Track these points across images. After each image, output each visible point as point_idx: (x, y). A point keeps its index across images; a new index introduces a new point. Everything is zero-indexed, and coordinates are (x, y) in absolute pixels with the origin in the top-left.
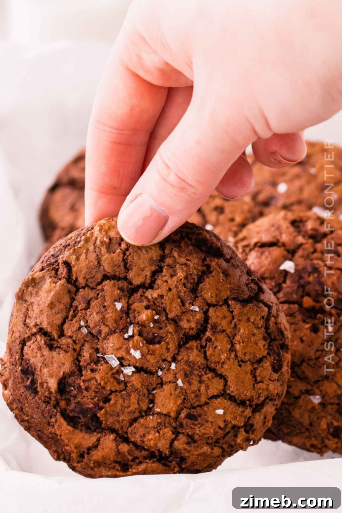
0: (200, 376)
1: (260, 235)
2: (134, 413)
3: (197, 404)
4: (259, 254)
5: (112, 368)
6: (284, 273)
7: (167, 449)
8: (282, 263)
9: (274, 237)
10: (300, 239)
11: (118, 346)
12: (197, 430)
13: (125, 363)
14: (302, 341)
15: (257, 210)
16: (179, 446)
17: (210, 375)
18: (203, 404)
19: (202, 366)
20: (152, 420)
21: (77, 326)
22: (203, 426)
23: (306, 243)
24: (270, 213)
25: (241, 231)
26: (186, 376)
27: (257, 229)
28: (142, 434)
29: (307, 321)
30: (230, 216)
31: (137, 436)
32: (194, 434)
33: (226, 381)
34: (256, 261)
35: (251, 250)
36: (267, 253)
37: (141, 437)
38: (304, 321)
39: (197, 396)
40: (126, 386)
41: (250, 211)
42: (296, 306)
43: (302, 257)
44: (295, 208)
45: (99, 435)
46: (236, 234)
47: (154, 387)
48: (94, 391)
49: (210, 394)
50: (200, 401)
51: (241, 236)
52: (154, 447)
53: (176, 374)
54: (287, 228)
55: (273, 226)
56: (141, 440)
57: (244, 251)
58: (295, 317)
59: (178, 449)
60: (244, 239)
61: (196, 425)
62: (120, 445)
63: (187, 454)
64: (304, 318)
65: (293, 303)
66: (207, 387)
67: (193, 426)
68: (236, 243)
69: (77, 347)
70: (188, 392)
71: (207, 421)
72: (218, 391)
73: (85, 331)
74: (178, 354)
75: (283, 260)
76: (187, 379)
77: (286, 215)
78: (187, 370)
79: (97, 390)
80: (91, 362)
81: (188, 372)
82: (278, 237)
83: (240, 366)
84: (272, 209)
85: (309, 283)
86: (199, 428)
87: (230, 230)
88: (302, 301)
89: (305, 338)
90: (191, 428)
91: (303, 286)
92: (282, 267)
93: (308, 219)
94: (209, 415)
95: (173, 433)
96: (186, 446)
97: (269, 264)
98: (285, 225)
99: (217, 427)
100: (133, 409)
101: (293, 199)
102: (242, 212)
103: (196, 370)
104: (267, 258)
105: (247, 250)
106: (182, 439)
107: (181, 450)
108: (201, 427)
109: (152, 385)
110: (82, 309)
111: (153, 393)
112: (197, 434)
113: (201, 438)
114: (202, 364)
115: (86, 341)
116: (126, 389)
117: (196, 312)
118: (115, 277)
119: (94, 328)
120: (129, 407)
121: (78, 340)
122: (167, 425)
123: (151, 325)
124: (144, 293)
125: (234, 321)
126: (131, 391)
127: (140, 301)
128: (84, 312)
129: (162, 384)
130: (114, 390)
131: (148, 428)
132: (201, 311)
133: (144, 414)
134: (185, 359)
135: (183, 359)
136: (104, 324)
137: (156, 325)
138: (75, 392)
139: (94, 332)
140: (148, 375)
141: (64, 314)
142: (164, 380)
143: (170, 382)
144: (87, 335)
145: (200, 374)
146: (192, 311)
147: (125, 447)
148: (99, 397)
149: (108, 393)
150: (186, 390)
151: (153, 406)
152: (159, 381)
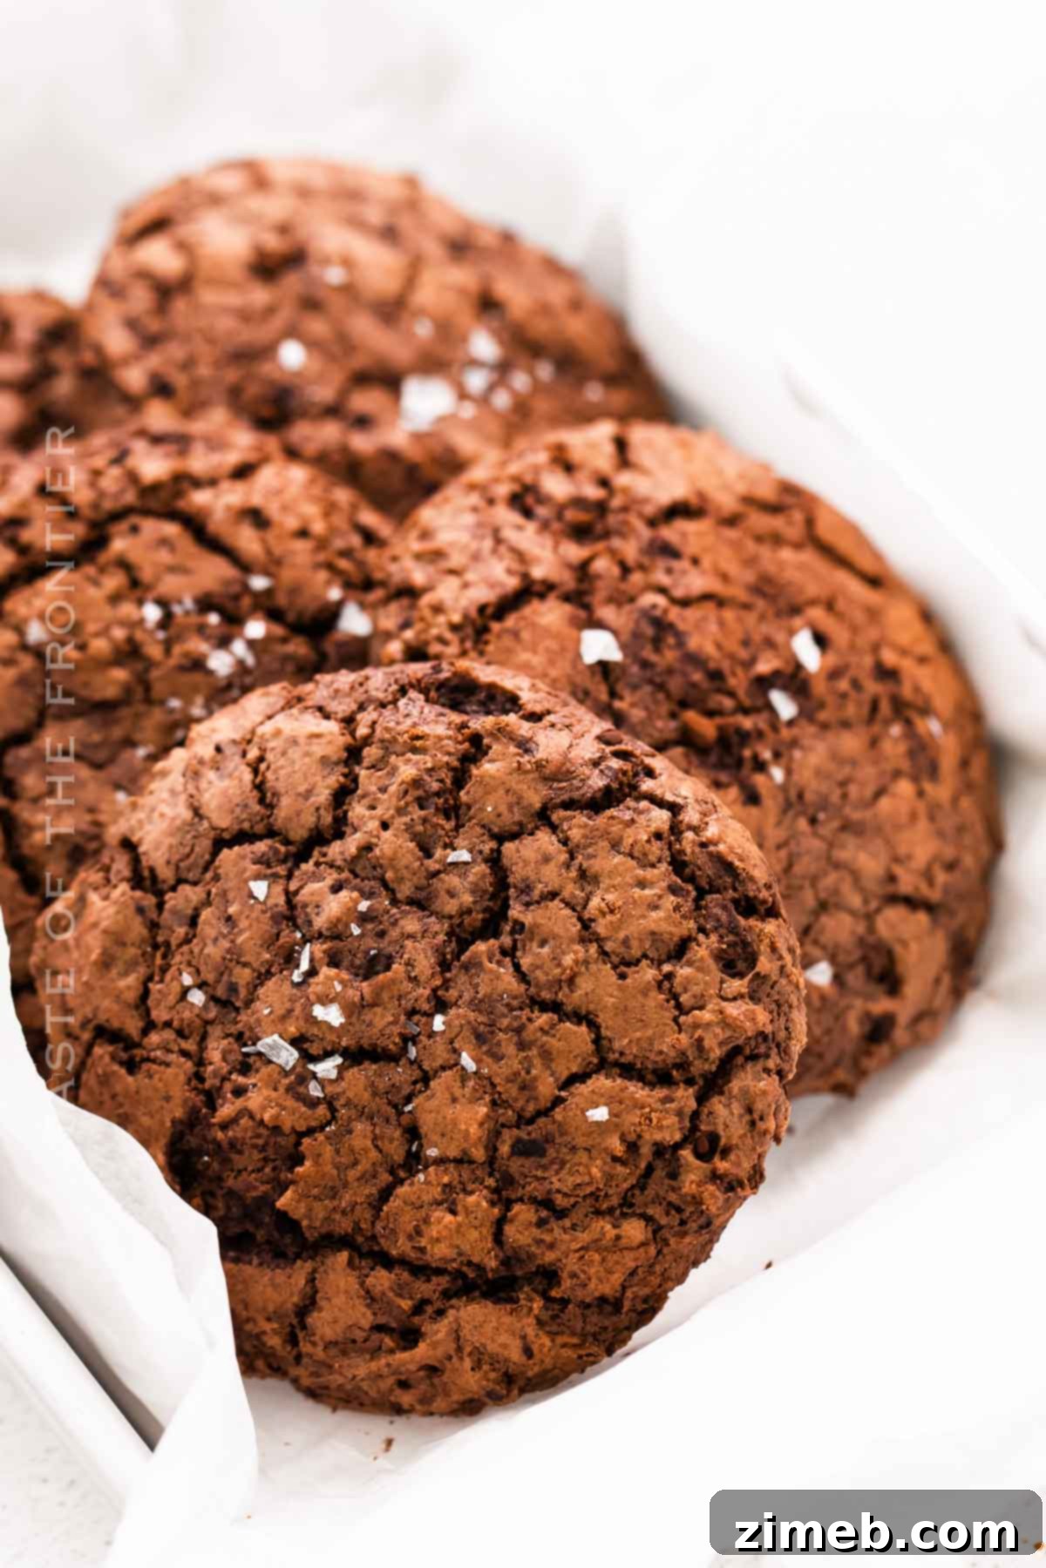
0: (519, 1031)
2: (374, 1176)
3: (531, 1108)
5: (283, 1072)
7: (489, 1252)
11: (282, 1012)
12: (554, 1179)
13: (314, 1049)
16: (517, 1235)
17: (543, 1020)
18: (550, 1105)
19: (515, 1003)
20: (424, 1184)
21: (175, 989)
22: (566, 1167)
26: (480, 1038)
28: (410, 1228)
31: (402, 1240)
32: (549, 1193)
33: (595, 1027)
37: (410, 1238)
39: (523, 1088)
40: (332, 1108)
45: (309, 1265)
47: (406, 1090)
48: (255, 1146)
49: (561, 1072)
50: (536, 1099)
52: (454, 1256)
53: (451, 1042)
56: (414, 1248)
59: (522, 1247)
61: (546, 1168)
62: (366, 1276)
63: (550, 1257)
66: (546, 1054)
67: (539, 1173)
69: (190, 1045)
70: (497, 1080)
71: (574, 1149)
72: (578, 1060)
73: (197, 998)
74: (446, 984)
76: (485, 1048)
78: (479, 1024)
79: (259, 1142)
81: (481, 1029)
83: (623, 977)
86: (557, 1172)
90: (537, 1178)
94: (571, 1130)
95: (492, 1203)
96: (536, 1232)
99: (609, 1160)
100: (369, 1166)
103: (504, 1016)
106: (523, 1213)
107: (529, 1245)
108: (561, 1168)
109: (399, 1089)
110: (180, 945)
111: (409, 1108)
112: (558, 1191)
113: (572, 1200)
114: (515, 997)
115: (207, 1023)
116: (334, 1118)
117: (466, 863)
118: (242, 837)
119: (218, 981)
120: (355, 1163)
121: (189, 1025)
122: (470, 1187)
123: (356, 931)
124: (324, 855)
125: (576, 862)
126: (350, 1120)
127: (315, 877)
128: (185, 948)
129: (426, 1079)
130: (302, 1127)
131: (422, 1207)
132: (479, 859)
133: (402, 1174)
134: (467, 996)
135: (461, 997)
136: (238, 962)
137: (370, 926)
138: (216, 1166)
139: (221, 992)
140: (382, 1063)
141: (142, 970)
142: (426, 1066)
143: (443, 1068)
144: (205, 1007)
145: (515, 1024)
146: (455, 864)
147: (381, 1279)
148: (274, 1160)
149: (292, 1139)
150: (489, 1078)
151: (421, 1146)
152: (417, 1074)
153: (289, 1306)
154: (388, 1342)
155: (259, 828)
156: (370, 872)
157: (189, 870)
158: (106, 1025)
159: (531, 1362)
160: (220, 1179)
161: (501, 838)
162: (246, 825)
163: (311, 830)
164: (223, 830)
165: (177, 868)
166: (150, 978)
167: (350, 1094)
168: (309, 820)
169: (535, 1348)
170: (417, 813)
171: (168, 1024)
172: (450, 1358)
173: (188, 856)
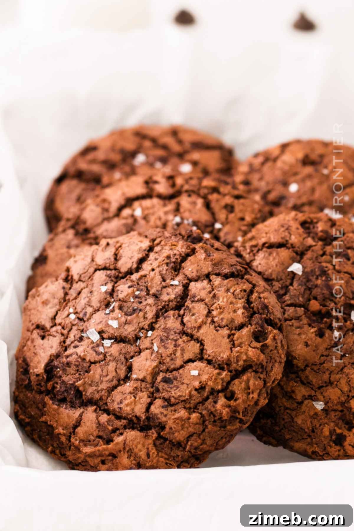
0: (176, 341)
1: (268, 235)
2: (112, 381)
3: (172, 367)
4: (267, 255)
5: (92, 342)
6: (292, 275)
7: (143, 413)
8: (290, 265)
9: (282, 238)
10: (310, 241)
11: (99, 321)
12: (173, 392)
13: (105, 336)
14: (307, 345)
15: (267, 209)
16: (155, 409)
17: (185, 338)
18: (179, 367)
19: (178, 331)
20: (128, 387)
21: (66, 313)
22: (178, 389)
23: (315, 246)
24: (281, 213)
25: (250, 231)
26: (162, 340)
27: (267, 229)
28: (119, 400)
29: (313, 325)
30: (240, 215)
31: (115, 403)
32: (170, 397)
33: (202, 344)
34: (263, 262)
35: (258, 251)
36: (275, 254)
37: (118, 404)
38: (310, 325)
39: (172, 359)
40: (105, 356)
41: (260, 211)
42: (302, 309)
43: (310, 259)
44: (306, 208)
45: (82, 410)
46: (245, 233)
47: (132, 354)
48: (75, 365)
49: (186, 357)
50: (175, 364)
51: (249, 235)
52: (131, 412)
53: (152, 340)
54: (298, 229)
55: (283, 226)
56: (118, 407)
57: (252, 251)
58: (301, 321)
59: (155, 414)
60: (253, 238)
61: (171, 388)
62: (100, 416)
63: (164, 419)
64: (310, 322)
65: (300, 306)
66: (183, 350)
67: (169, 389)
68: (244, 242)
69: (65, 332)
70: (163, 355)
71: (183, 383)
72: (193, 355)
73: (73, 316)
74: (156, 322)
75: (291, 262)
76: (163, 344)
77: (296, 215)
78: (163, 336)
79: (77, 363)
80: (75, 341)
81: (164, 338)
82: (288, 239)
83: (217, 331)
84: (282, 208)
85: (316, 286)
86: (175, 390)
87: (240, 230)
88: (308, 304)
89: (309, 343)
90: (167, 391)
91: (310, 289)
92: (290, 269)
93: (319, 220)
94: (184, 377)
95: (149, 397)
96: (163, 410)
97: (277, 265)
98: (295, 226)
99: (193, 390)
100: (111, 378)
101: (304, 199)
102: (253, 211)
103: (172, 335)
104: (274, 259)
105: (255, 250)
106: (158, 402)
107: (158, 414)
108: (176, 389)
109: (129, 353)
110: (73, 300)
111: (131, 360)
112: (173, 397)
113: (177, 401)
114: (178, 330)
115: (73, 325)
116: (105, 359)
117: (176, 286)
118: (105, 268)
119: (81, 312)
120: (107, 376)
121: (67, 325)
122: (143, 390)
123: (132, 300)
124: (130, 277)
125: (214, 292)
126: (110, 360)
127: (124, 284)
128: (74, 301)
129: (140, 352)
130: (92, 360)
131: (125, 394)
132: (181, 285)
133: (122, 382)
134: (162, 327)
135: (160, 327)
136: (89, 306)
137: (137, 300)
138: (61, 372)
139: (81, 315)
140: (127, 344)
141: (58, 307)
142: (141, 347)
143: (147, 349)
144: (74, 320)
145: (175, 338)
146: (172, 285)
147: (104, 418)
148: (80, 372)
149: (88, 364)
150: (161, 354)
151: (131, 374)
152: (137, 349)
153: (71, 424)
154: (101, 442)
155: (112, 267)
156: (143, 284)
157: (84, 277)
158: (40, 323)
159: (149, 460)
160: (60, 377)
161: (191, 280)
162: (108, 265)
163: (128, 269)
164: (100, 265)
165: (80, 276)
166: (59, 310)
167: (112, 352)
168: (129, 266)
169: (151, 454)
170: (165, 267)
171: (60, 324)
172: (120, 451)
173: (85, 273)
